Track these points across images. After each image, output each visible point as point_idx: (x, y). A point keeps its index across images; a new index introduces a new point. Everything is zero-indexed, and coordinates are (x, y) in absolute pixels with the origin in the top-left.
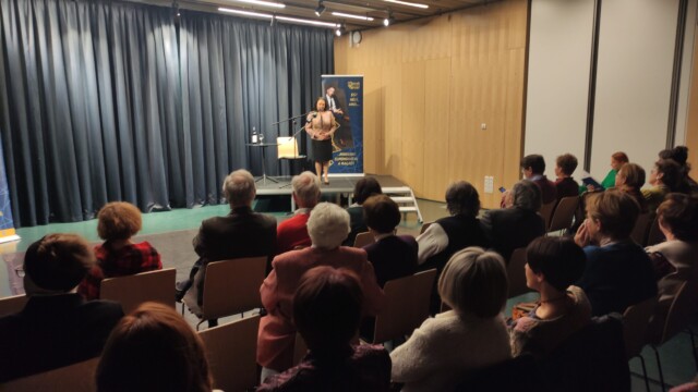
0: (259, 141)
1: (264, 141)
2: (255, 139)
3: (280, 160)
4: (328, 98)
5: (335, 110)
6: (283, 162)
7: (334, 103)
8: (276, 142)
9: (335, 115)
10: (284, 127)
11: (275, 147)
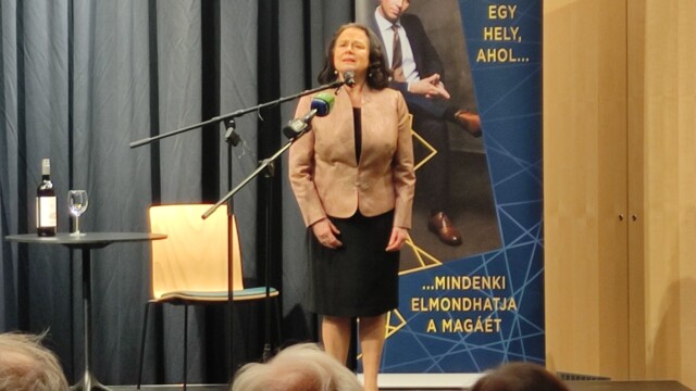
0: (66, 223)
1: (92, 221)
2: (46, 212)
3: (160, 305)
4: (383, 25)
5: (415, 83)
6: (173, 318)
7: (407, 52)
8: (142, 223)
9: (414, 102)
10: (182, 156)
11: (141, 249)
